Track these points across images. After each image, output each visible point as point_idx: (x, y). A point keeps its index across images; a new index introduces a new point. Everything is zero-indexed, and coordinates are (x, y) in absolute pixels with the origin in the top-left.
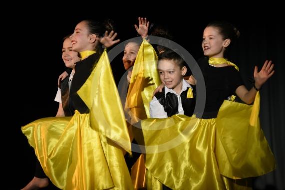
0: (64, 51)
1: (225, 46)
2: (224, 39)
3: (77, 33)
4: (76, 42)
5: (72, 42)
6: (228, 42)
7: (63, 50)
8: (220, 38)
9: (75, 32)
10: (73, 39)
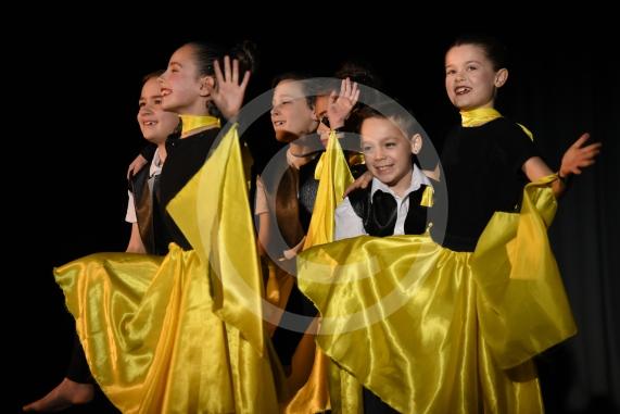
0: (144, 104)
1: (498, 85)
2: (496, 69)
3: (174, 71)
4: (171, 91)
5: (162, 90)
6: (502, 77)
7: (141, 102)
8: (488, 66)
9: (170, 68)
10: (164, 85)
